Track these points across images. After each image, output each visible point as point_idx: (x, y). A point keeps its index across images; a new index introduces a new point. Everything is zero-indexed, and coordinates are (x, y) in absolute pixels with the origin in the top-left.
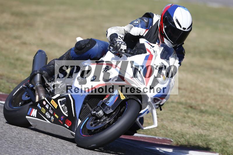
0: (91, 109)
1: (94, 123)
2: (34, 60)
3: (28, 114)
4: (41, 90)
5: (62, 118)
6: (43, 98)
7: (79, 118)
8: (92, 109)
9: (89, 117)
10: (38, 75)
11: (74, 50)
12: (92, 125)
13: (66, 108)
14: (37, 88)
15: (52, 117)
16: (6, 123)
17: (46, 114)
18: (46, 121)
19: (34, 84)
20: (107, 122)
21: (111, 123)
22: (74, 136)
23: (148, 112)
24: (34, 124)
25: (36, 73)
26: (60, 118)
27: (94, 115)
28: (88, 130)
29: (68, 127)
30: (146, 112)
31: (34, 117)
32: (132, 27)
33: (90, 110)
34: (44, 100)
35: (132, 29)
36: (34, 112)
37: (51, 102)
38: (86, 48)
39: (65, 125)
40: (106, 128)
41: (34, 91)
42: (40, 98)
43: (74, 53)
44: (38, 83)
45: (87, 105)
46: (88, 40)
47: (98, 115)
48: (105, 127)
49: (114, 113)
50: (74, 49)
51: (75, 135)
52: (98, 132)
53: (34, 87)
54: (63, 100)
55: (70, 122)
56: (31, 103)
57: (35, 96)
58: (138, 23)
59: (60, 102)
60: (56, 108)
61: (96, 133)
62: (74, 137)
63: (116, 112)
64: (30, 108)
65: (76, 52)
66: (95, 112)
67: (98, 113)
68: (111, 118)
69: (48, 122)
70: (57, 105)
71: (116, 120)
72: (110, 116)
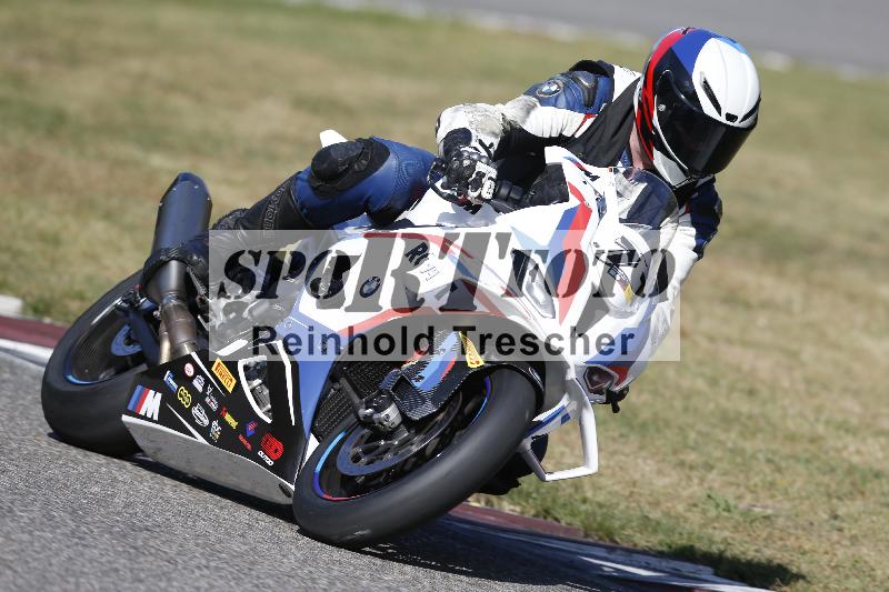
0: (356, 400)
1: (366, 452)
2: (161, 209)
3: (130, 407)
4: (181, 320)
5: (251, 427)
6: (187, 350)
7: (313, 430)
8: (361, 398)
9: (349, 431)
10: (174, 265)
11: (308, 181)
12: (356, 459)
13: (266, 392)
14: (166, 314)
15: (215, 423)
16: (50, 435)
17: (195, 411)
18: (193, 436)
19: (156, 298)
20: (415, 449)
21: (428, 451)
22: (289, 496)
23: (565, 418)
24: (150, 445)
25: (163, 258)
26: (242, 428)
27: (367, 422)
28: (343, 476)
29: (270, 462)
30: (559, 418)
31: (151, 420)
32: (534, 106)
33: (352, 404)
34: (189, 359)
35: (533, 113)
36: (152, 403)
37: (213, 369)
38: (351, 172)
39: (261, 454)
40: (410, 471)
41: (156, 323)
42: (175, 350)
43: (309, 192)
44: (173, 294)
45: (344, 382)
46: (360, 146)
47: (381, 423)
48: (407, 468)
49: (440, 418)
50: (305, 177)
51: (292, 494)
52: (378, 487)
53: (157, 309)
54: (257, 364)
55: (280, 446)
56: (144, 367)
57: (158, 343)
58: (556, 91)
59: (246, 368)
60: (230, 390)
61: (372, 486)
62: (289, 501)
63: (448, 414)
64: (139, 388)
65: (314, 189)
66: (370, 410)
67: (383, 415)
68: (429, 434)
69: (201, 439)
70: (234, 381)
71: (445, 444)
72: (424, 427)
